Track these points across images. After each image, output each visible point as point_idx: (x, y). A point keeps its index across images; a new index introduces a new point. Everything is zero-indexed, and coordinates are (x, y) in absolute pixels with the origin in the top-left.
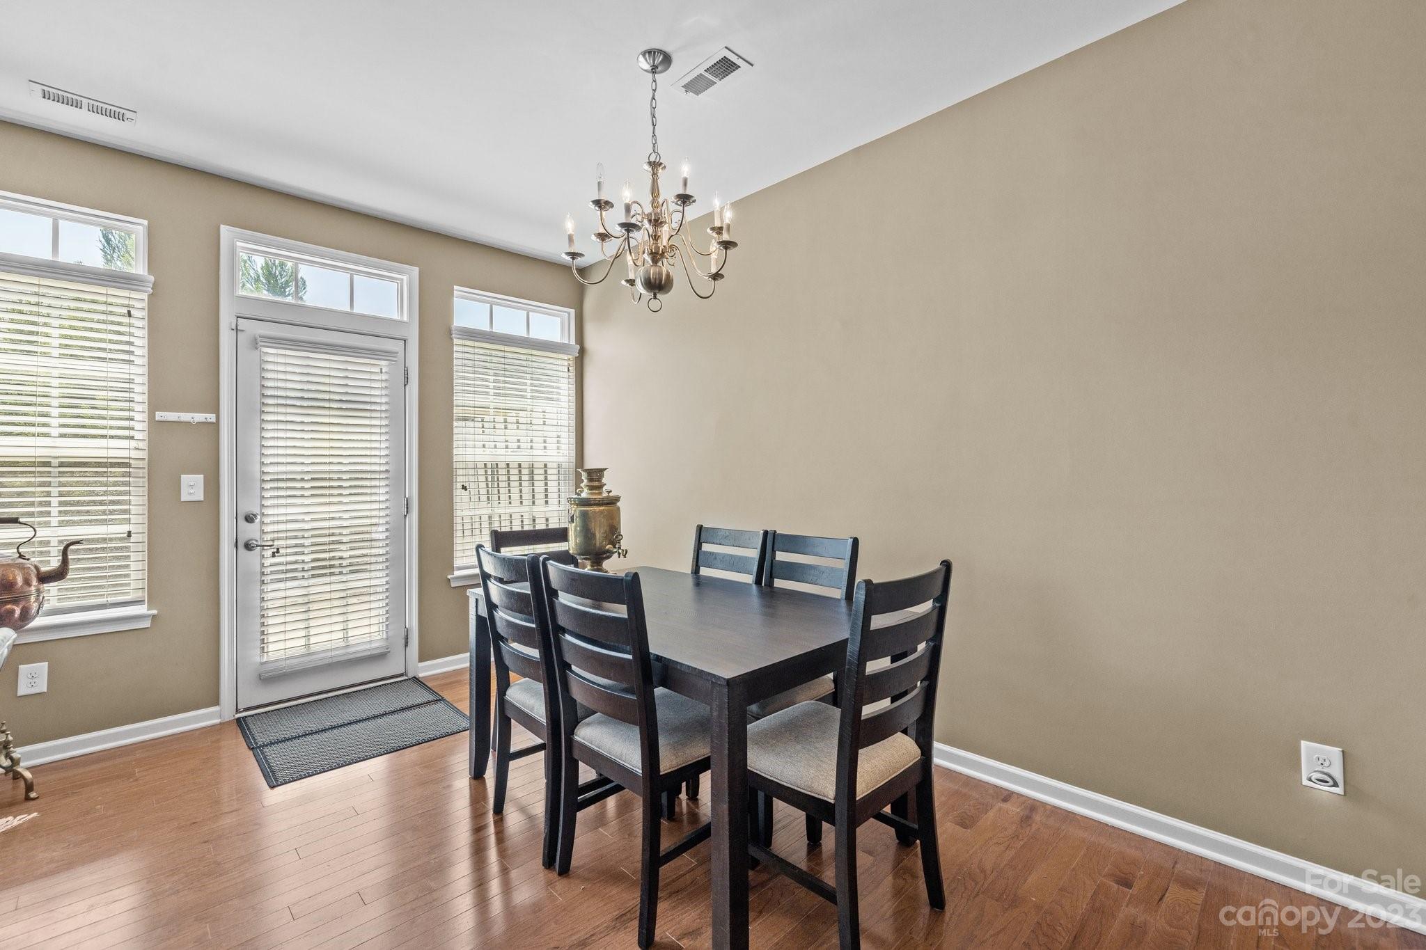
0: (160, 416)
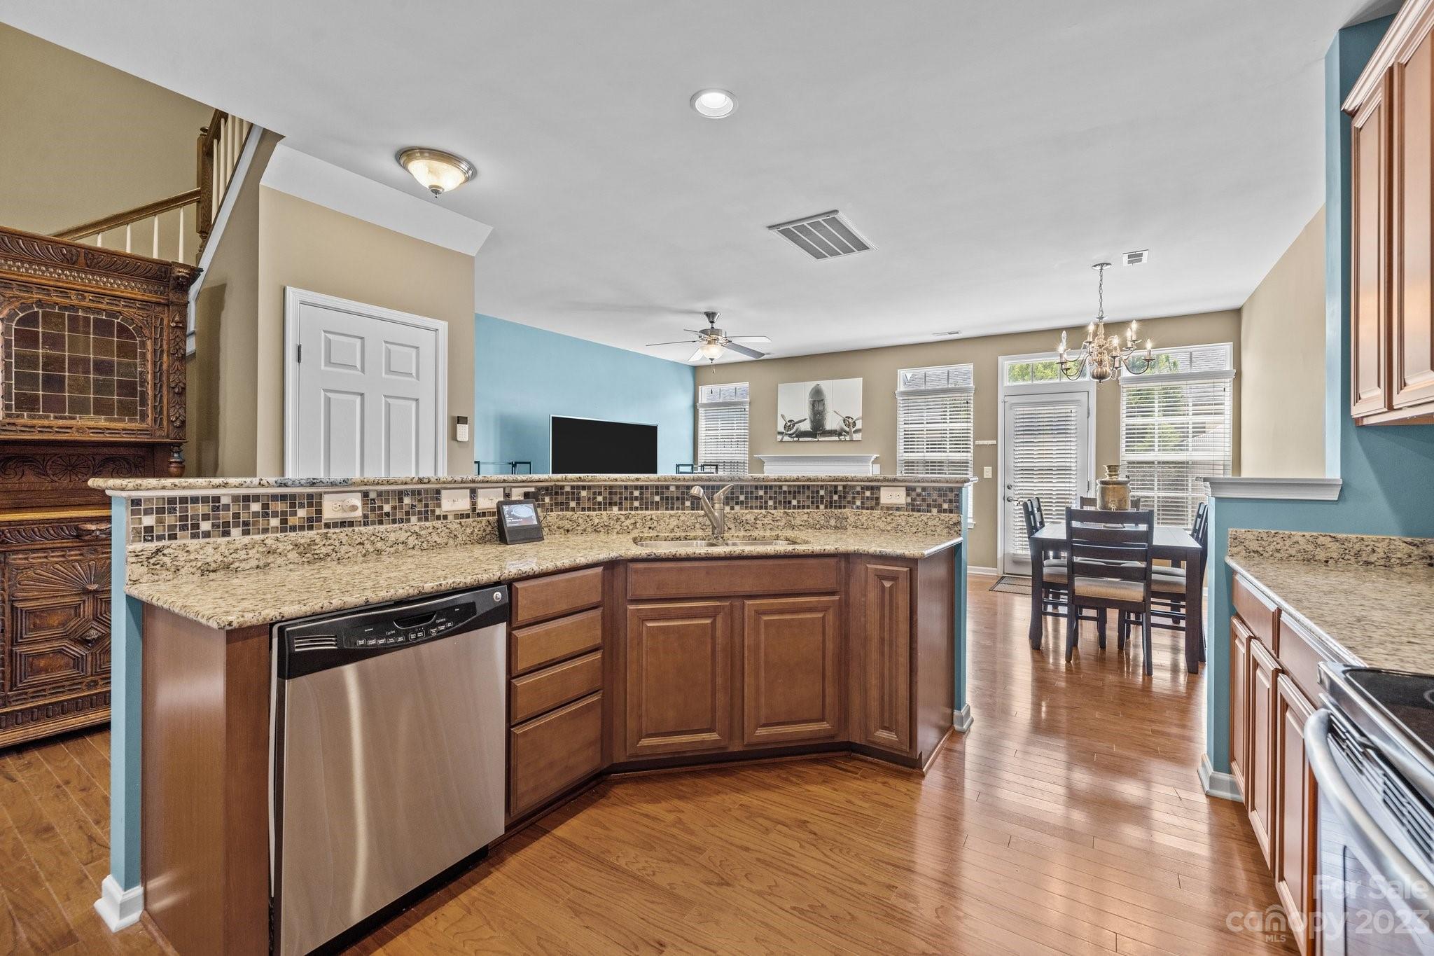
0: (978, 443)
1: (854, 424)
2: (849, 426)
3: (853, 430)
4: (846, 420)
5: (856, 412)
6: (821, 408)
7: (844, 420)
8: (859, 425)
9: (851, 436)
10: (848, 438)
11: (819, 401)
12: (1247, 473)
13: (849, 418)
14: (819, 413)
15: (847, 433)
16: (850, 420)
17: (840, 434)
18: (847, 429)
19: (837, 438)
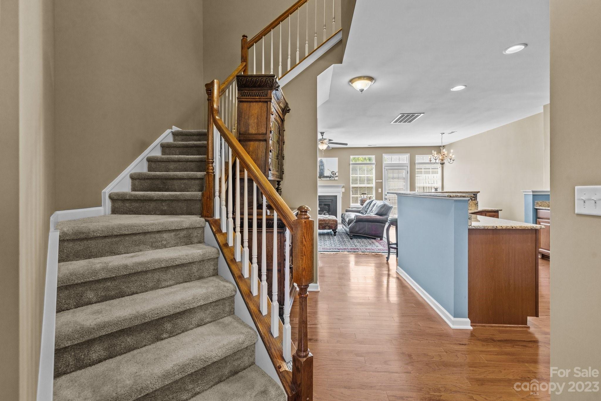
0: (376, 181)
1: (335, 174)
2: (333, 175)
3: (335, 176)
4: (332, 172)
5: (336, 170)
6: (322, 168)
7: (332, 173)
8: (337, 174)
9: (334, 178)
10: (333, 179)
11: (322, 165)
12: (445, 190)
13: (333, 172)
14: (322, 170)
15: (333, 177)
16: (334, 173)
17: (330, 178)
18: (333, 176)
19: (329, 179)
